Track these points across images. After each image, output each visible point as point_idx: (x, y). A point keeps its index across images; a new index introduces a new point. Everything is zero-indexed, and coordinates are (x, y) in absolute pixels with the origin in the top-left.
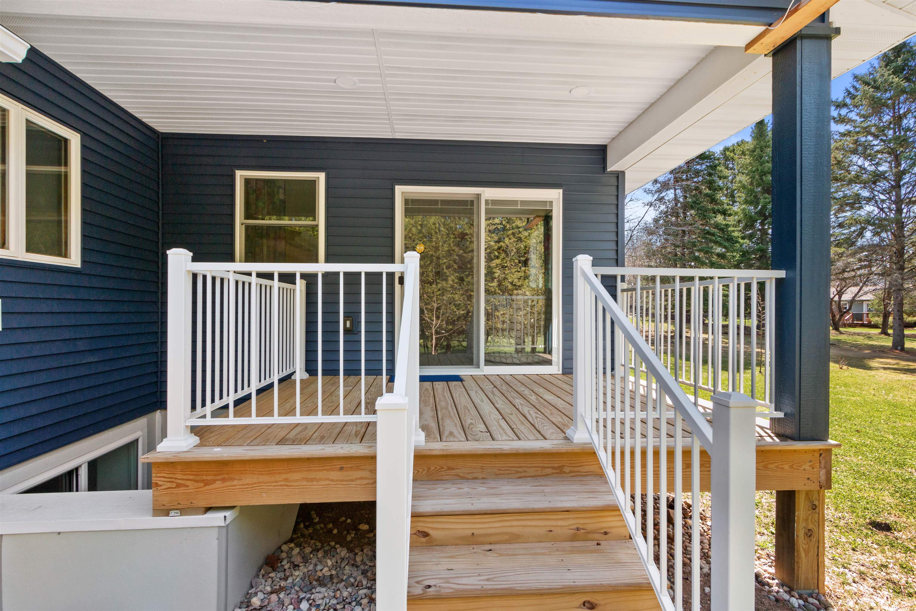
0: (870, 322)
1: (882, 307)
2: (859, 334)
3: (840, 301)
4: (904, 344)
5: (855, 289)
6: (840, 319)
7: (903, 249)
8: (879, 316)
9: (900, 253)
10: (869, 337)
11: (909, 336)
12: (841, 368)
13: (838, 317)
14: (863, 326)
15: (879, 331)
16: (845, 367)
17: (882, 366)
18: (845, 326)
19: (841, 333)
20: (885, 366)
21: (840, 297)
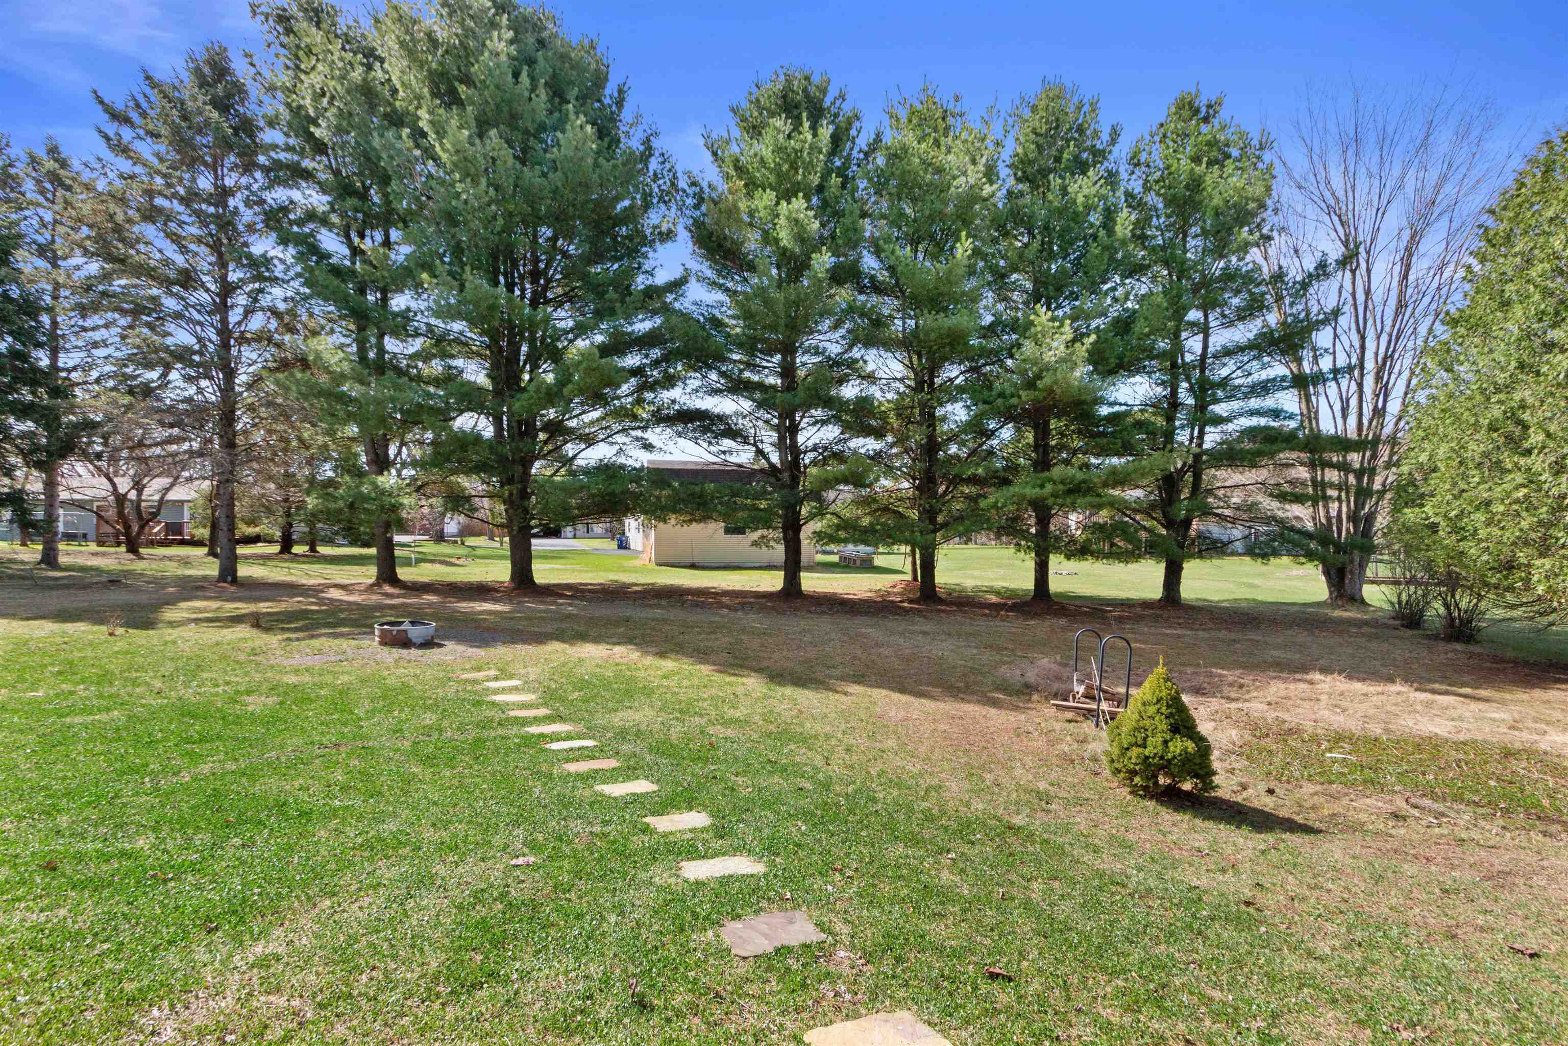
0: (193, 536)
1: (209, 512)
2: (170, 558)
3: (139, 501)
4: (235, 571)
5: (164, 481)
6: (139, 533)
7: (233, 411)
8: (204, 527)
9: (228, 418)
10: (185, 562)
11: (246, 557)
12: (111, 634)
13: (135, 529)
14: (183, 543)
15: (205, 550)
16: (120, 631)
17: (194, 616)
18: (152, 544)
19: (141, 557)
20: (200, 616)
21: (140, 492)
